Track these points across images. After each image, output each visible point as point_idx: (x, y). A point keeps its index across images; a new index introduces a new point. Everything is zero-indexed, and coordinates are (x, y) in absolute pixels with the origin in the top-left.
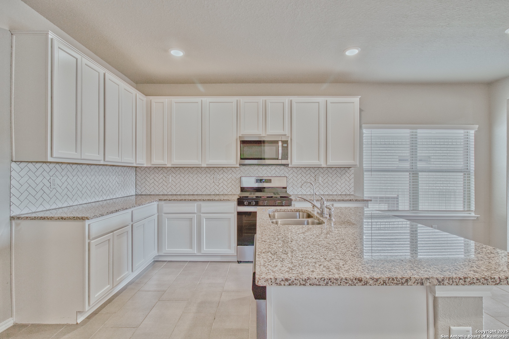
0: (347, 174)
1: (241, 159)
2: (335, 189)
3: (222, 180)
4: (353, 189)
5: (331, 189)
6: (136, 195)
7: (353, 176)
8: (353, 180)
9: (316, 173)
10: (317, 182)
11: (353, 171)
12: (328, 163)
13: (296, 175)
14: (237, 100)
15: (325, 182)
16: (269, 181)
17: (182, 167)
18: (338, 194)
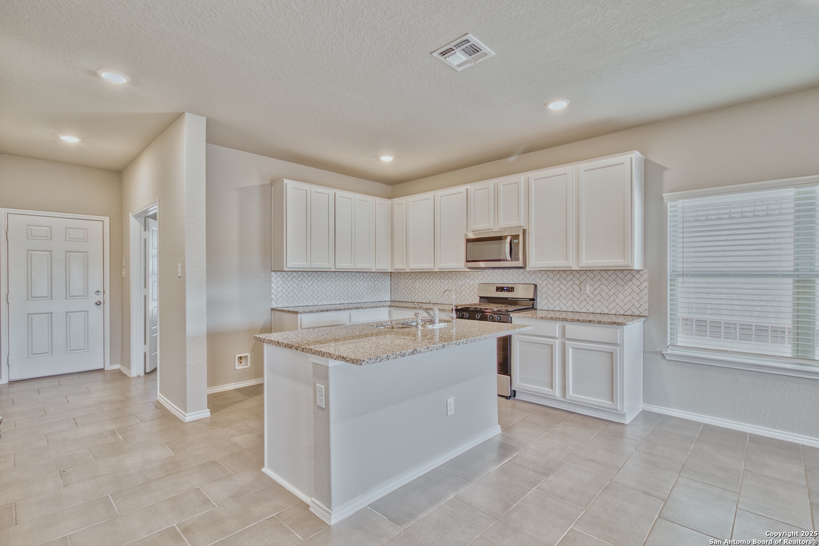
0: (634, 280)
1: (467, 261)
2: (614, 304)
3: (464, 287)
4: (646, 306)
5: (607, 304)
6: (391, 301)
7: (646, 284)
8: (646, 291)
9: (581, 279)
10: (583, 292)
11: (646, 276)
12: (581, 265)
13: (552, 282)
14: (467, 189)
15: (596, 293)
16: (511, 289)
17: (427, 272)
18: (618, 313)
